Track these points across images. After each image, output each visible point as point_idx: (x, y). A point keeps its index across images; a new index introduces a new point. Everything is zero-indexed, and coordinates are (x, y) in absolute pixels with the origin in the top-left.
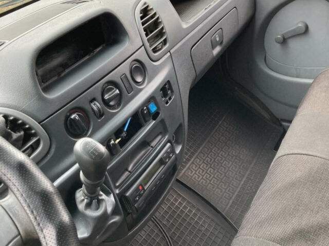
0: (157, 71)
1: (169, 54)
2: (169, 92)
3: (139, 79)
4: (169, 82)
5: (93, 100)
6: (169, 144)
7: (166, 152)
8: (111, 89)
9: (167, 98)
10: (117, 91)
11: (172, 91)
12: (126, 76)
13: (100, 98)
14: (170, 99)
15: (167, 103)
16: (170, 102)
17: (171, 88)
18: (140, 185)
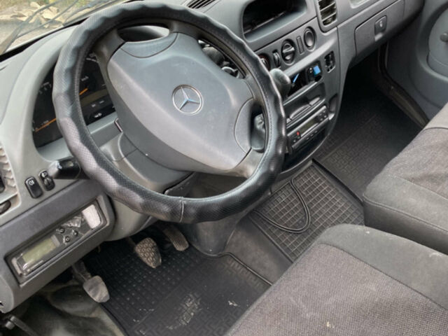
0: (324, 41)
1: (336, 29)
2: (331, 62)
3: (310, 44)
4: (332, 52)
5: (275, 51)
6: (325, 107)
7: (321, 113)
8: (288, 46)
9: (329, 67)
10: (293, 49)
11: (334, 62)
12: (300, 39)
13: (280, 51)
14: (331, 68)
15: (328, 70)
16: (331, 71)
17: (333, 59)
18: (298, 131)
